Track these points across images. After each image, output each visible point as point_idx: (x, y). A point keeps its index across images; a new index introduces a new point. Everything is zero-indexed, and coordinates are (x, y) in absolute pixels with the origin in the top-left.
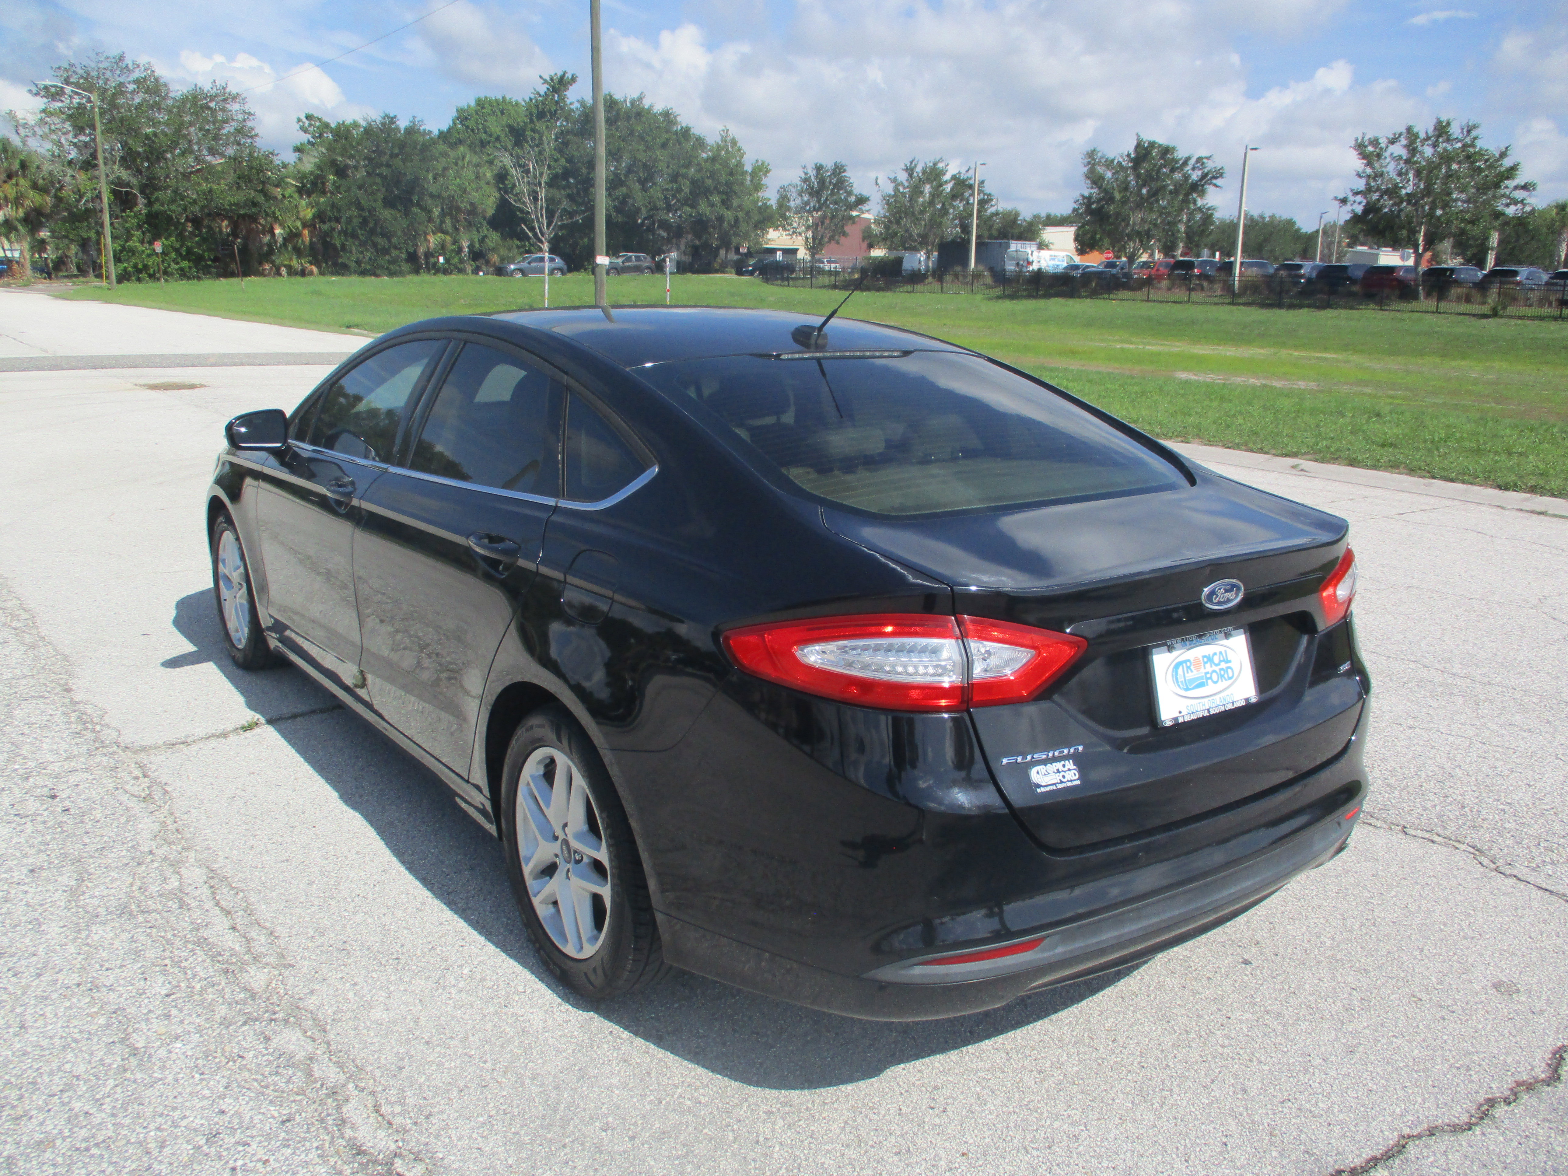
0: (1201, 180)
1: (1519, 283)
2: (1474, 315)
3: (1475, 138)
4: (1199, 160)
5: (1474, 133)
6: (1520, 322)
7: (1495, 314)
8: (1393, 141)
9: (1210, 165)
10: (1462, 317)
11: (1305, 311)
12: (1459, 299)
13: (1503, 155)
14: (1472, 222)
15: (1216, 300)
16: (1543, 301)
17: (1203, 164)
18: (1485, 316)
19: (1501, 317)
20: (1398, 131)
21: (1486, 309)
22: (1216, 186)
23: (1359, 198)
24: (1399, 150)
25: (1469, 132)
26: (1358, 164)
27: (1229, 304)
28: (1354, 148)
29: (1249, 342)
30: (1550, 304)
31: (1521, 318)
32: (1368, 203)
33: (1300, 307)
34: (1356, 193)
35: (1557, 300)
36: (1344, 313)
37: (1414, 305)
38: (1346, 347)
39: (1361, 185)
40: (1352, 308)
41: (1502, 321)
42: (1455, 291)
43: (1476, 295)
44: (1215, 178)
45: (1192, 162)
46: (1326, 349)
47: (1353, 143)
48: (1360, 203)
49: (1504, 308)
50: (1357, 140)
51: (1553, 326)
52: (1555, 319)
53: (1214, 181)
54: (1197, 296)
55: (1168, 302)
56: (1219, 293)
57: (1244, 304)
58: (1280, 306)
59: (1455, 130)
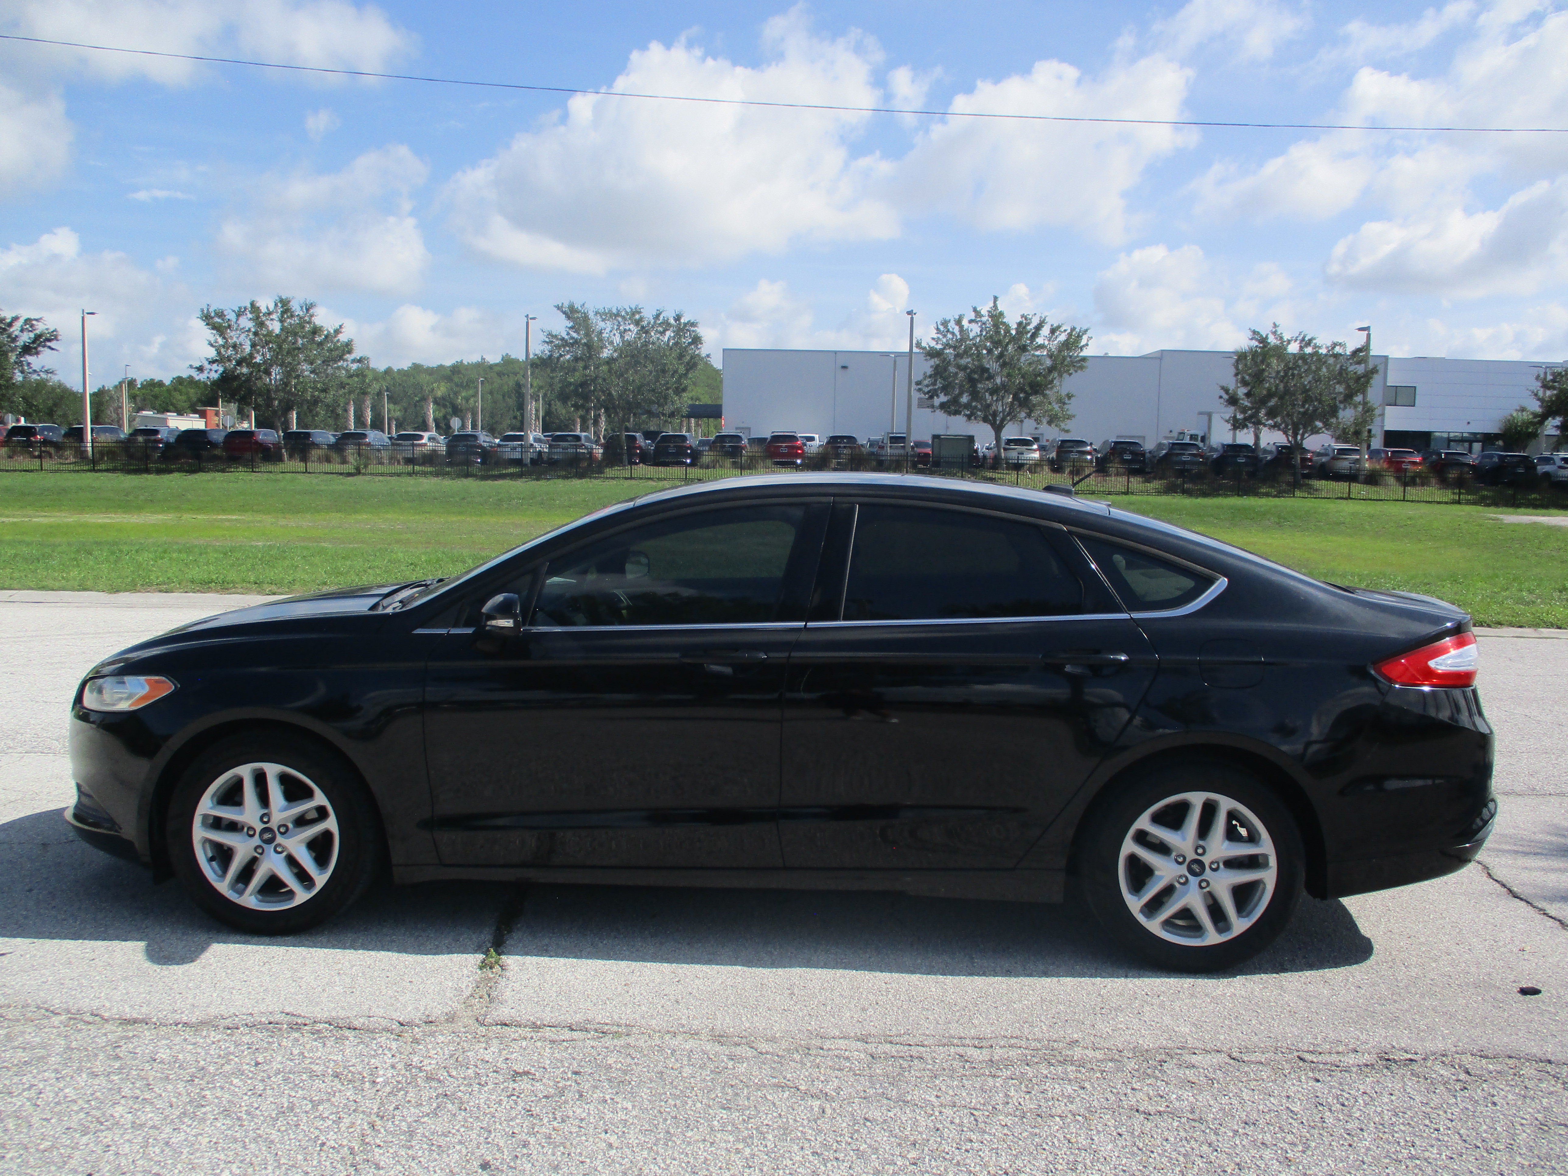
0: (34, 342)
1: (369, 444)
2: (341, 474)
3: (312, 316)
4: (28, 321)
5: (311, 311)
6: (381, 478)
7: (358, 472)
8: (239, 314)
9: (40, 328)
10: (331, 476)
11: (176, 475)
12: (320, 460)
13: (337, 332)
14: (325, 390)
15: (72, 467)
16: (393, 460)
17: (32, 326)
18: (349, 475)
19: (364, 474)
20: (243, 305)
21: (349, 468)
22: (50, 348)
23: (215, 367)
24: (246, 322)
25: (308, 310)
26: (209, 334)
27: (90, 471)
28: (201, 318)
29: (139, 509)
30: (399, 463)
31: (382, 475)
32: (224, 372)
33: (170, 472)
34: (212, 362)
35: (404, 458)
36: (218, 476)
37: (281, 467)
38: (242, 508)
39: (212, 353)
40: (223, 471)
41: (367, 478)
42: (315, 453)
43: (334, 456)
44: (50, 340)
45: (20, 322)
46: (224, 511)
47: (199, 314)
48: (216, 371)
49: (366, 466)
50: (202, 311)
51: (411, 481)
52: (410, 474)
53: (48, 344)
54: (47, 464)
55: (15, 471)
56: (72, 460)
57: (107, 470)
58: (147, 471)
59: (295, 306)
